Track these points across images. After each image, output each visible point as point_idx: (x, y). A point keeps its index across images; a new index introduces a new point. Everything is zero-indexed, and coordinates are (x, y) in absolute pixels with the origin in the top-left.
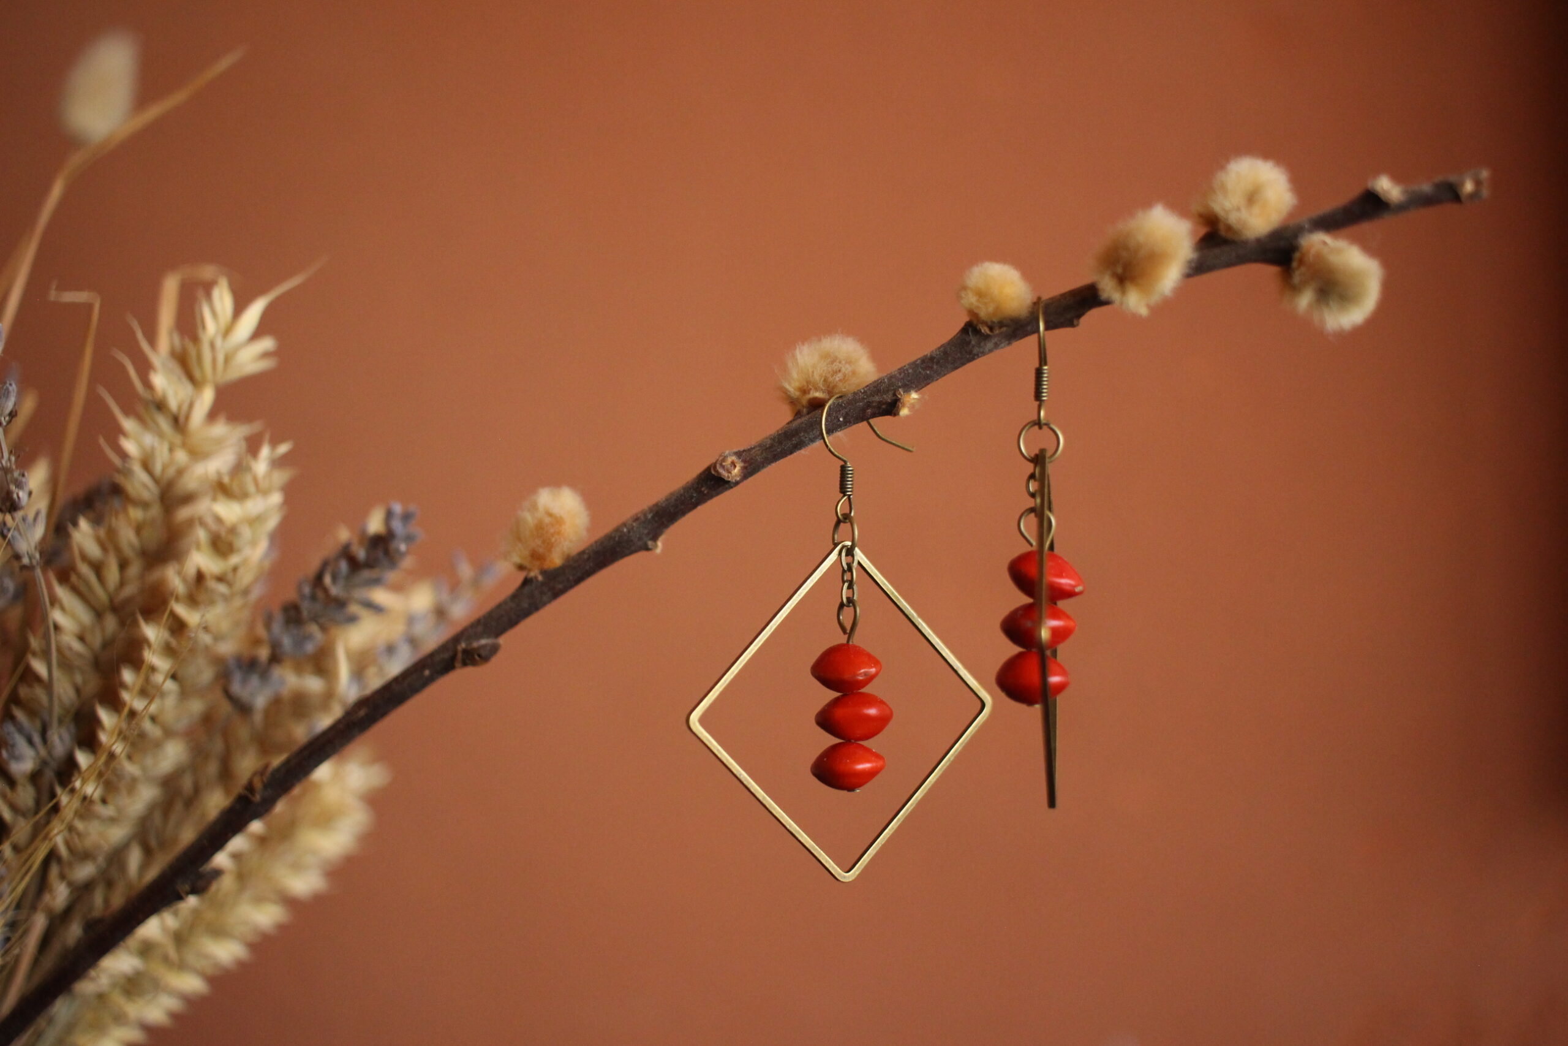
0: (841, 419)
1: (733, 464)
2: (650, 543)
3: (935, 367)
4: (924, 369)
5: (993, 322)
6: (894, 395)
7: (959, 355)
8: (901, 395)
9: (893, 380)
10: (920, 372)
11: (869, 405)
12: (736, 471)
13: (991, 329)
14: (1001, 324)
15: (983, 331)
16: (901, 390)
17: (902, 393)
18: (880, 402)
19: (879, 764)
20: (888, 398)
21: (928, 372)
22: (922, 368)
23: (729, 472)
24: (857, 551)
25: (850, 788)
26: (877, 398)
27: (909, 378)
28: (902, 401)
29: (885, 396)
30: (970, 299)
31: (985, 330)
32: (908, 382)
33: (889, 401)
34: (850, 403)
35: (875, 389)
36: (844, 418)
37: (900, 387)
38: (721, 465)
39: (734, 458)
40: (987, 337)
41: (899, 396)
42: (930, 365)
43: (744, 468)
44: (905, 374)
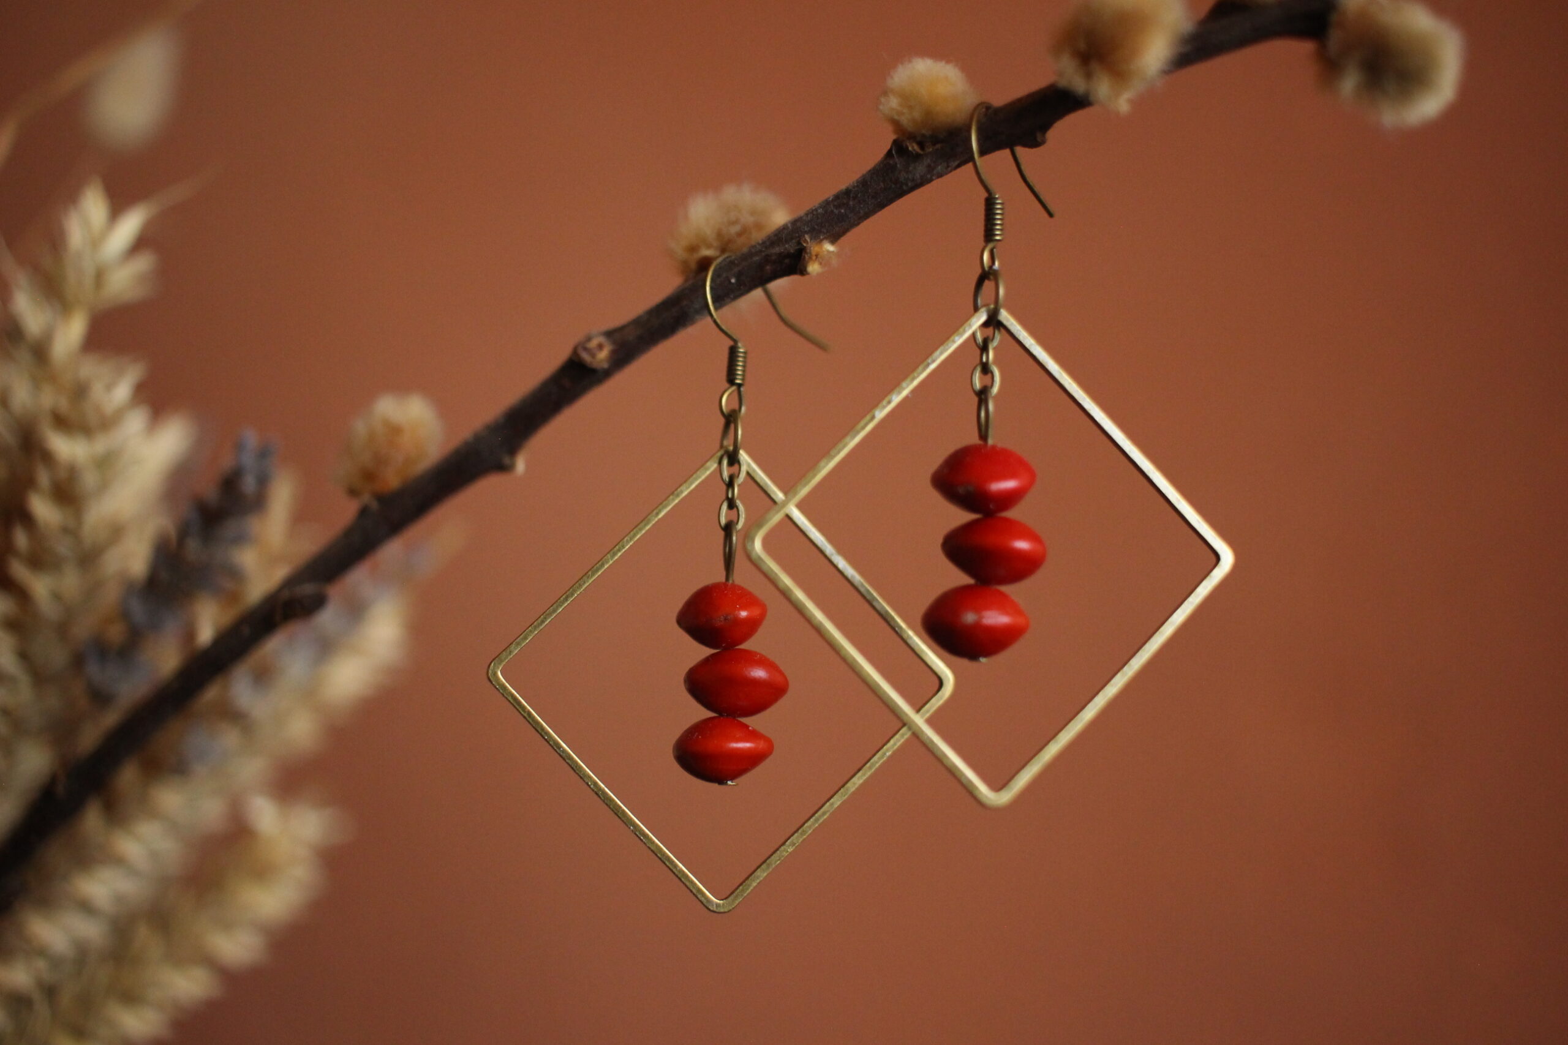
0: (733, 281)
1: (600, 347)
2: (506, 460)
3: (851, 203)
4: (838, 207)
5: (923, 136)
6: (799, 243)
7: (882, 185)
8: (807, 243)
9: (799, 224)
10: (832, 211)
11: (767, 259)
12: (603, 355)
13: (921, 145)
14: (935, 139)
15: (910, 148)
16: (807, 237)
17: (809, 240)
18: (780, 254)
19: (762, 745)
20: (791, 247)
21: (843, 211)
22: (834, 206)
23: (593, 356)
24: (743, 456)
25: (720, 779)
26: (777, 250)
27: (820, 220)
28: (808, 251)
29: (787, 246)
30: (893, 103)
31: (913, 147)
32: (817, 225)
33: (792, 251)
34: (744, 257)
35: (776, 238)
36: (738, 280)
37: (806, 233)
38: (586, 349)
39: (601, 339)
40: (917, 157)
41: (805, 245)
42: (845, 201)
43: (613, 353)
44: (814, 215)
